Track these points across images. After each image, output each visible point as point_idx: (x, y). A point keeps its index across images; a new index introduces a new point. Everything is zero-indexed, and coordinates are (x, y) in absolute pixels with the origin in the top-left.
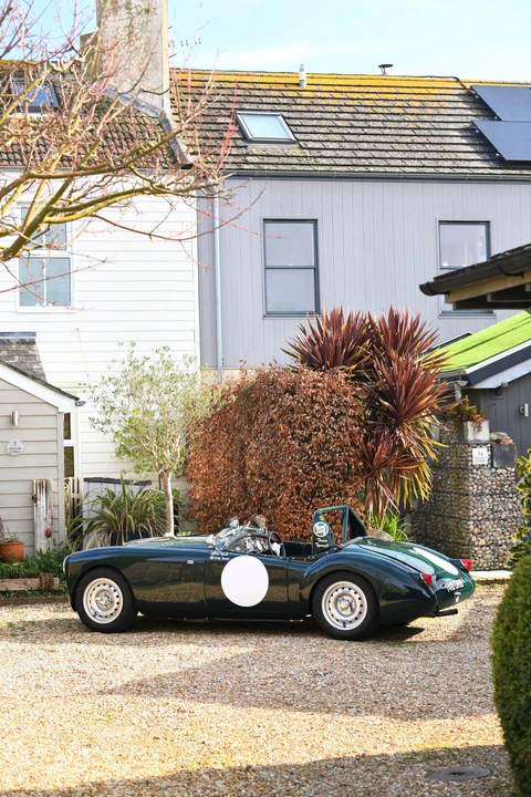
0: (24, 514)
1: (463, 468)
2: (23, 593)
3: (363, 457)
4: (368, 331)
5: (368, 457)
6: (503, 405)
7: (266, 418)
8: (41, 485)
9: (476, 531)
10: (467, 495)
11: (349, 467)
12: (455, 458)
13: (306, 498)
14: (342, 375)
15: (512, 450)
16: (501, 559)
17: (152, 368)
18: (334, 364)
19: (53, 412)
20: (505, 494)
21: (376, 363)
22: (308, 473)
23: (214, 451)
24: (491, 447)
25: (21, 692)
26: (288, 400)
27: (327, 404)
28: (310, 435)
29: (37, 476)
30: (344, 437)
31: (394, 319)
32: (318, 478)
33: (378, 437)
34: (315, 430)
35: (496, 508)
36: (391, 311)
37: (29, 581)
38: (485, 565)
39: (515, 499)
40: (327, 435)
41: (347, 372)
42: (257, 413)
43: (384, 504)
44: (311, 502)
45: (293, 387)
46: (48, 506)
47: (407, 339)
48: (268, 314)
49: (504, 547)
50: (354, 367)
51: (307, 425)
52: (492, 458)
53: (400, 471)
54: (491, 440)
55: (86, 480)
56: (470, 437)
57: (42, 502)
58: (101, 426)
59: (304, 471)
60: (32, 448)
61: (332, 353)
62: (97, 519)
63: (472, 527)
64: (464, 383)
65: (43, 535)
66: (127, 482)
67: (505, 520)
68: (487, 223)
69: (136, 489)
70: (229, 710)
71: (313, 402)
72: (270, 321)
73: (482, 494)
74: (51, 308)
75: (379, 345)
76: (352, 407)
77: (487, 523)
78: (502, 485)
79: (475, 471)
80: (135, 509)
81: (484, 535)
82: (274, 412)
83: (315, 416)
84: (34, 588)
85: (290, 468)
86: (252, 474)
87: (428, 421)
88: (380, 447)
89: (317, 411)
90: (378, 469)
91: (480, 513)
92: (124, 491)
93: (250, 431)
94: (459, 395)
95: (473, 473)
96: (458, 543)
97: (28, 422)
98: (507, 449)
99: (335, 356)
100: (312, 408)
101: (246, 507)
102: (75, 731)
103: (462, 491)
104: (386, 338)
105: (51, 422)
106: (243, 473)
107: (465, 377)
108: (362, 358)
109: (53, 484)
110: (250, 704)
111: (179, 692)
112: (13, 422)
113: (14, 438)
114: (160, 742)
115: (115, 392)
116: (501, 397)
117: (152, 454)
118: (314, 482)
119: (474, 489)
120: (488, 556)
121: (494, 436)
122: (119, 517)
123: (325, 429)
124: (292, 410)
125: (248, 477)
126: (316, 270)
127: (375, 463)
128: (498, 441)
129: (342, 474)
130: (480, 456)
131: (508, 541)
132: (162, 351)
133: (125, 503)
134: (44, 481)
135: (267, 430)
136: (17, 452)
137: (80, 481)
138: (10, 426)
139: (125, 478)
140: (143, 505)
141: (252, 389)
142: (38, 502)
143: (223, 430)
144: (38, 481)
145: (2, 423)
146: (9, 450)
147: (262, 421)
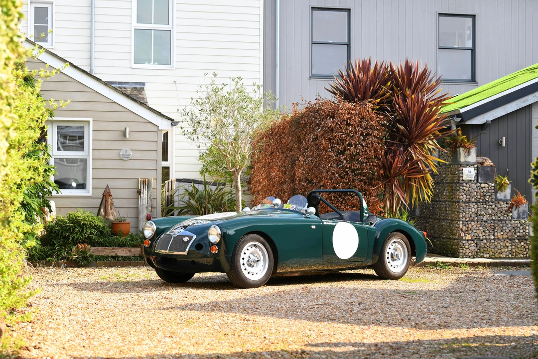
0: (131, 203)
1: (456, 182)
2: (129, 258)
3: (384, 167)
4: (389, 76)
5: (387, 167)
6: (487, 137)
7: (312, 137)
8: (144, 182)
9: (464, 228)
10: (459, 202)
11: (373, 174)
12: (450, 176)
13: (340, 196)
14: (370, 106)
15: (492, 170)
16: (482, 250)
17: (229, 93)
18: (364, 98)
19: (155, 129)
20: (486, 202)
21: (395, 98)
22: (342, 178)
23: (272, 168)
24: (477, 167)
25: (120, 307)
26: (329, 122)
27: (358, 127)
28: (345, 149)
29: (141, 176)
30: (370, 151)
31: (408, 68)
32: (350, 181)
33: (395, 152)
34: (348, 146)
35: (479, 213)
36: (407, 62)
37: (133, 250)
38: (470, 254)
39: (493, 206)
40: (357, 149)
41: (373, 104)
42: (305, 135)
43: (398, 204)
44: (344, 199)
45: (333, 113)
46: (149, 198)
47: (418, 82)
48: (313, 77)
49: (485, 241)
50: (378, 100)
51: (343, 141)
52: (477, 175)
53: (410, 179)
54: (478, 163)
55: (178, 180)
56: (462, 159)
57: (145, 195)
59: (340, 176)
60: (138, 155)
61: (362, 90)
62: (185, 208)
63: (461, 226)
64: (458, 120)
65: (145, 219)
66: (207, 183)
67: (486, 222)
68: (473, 16)
69: (214, 188)
70: (285, 321)
71: (348, 124)
72: (314, 82)
73: (469, 202)
74: (157, 66)
75: (397, 85)
76: (377, 129)
77: (473, 223)
78: (485, 196)
79: (465, 184)
80: (213, 200)
81: (470, 232)
82: (318, 131)
83: (349, 136)
84: (136, 255)
85: (329, 173)
86: (300, 180)
87: (431, 144)
88: (396, 161)
89: (350, 132)
90: (394, 177)
91: (467, 216)
92: (205, 188)
93: (299, 149)
94: (454, 128)
95: (463, 186)
96: (450, 239)
97: (137, 136)
98: (489, 169)
99: (365, 93)
100: (347, 129)
102: (160, 329)
103: (454, 199)
104: (403, 80)
105: (153, 137)
106: (293, 181)
107: (459, 115)
108: (384, 94)
109: (153, 182)
110: (301, 318)
111: (245, 310)
112: (125, 135)
113: (126, 148)
114: (230, 337)
115: (201, 110)
116: (485, 131)
117: (227, 156)
118: (347, 184)
119: (464, 198)
120: (473, 248)
121: (480, 160)
122: (201, 207)
123: (356, 145)
124: (332, 130)
125: (297, 182)
126: (348, 45)
127: (392, 171)
128: (482, 163)
129: (368, 179)
130: (469, 173)
131: (488, 237)
132: (237, 79)
133: (205, 196)
134: (147, 180)
135: (312, 146)
136: (127, 158)
137: (173, 182)
138: (123, 138)
139: (206, 180)
140: (219, 197)
141: (301, 118)
142: (142, 195)
143: (278, 152)
144: (142, 180)
145: (117, 135)
146: (121, 156)
147: (309, 140)
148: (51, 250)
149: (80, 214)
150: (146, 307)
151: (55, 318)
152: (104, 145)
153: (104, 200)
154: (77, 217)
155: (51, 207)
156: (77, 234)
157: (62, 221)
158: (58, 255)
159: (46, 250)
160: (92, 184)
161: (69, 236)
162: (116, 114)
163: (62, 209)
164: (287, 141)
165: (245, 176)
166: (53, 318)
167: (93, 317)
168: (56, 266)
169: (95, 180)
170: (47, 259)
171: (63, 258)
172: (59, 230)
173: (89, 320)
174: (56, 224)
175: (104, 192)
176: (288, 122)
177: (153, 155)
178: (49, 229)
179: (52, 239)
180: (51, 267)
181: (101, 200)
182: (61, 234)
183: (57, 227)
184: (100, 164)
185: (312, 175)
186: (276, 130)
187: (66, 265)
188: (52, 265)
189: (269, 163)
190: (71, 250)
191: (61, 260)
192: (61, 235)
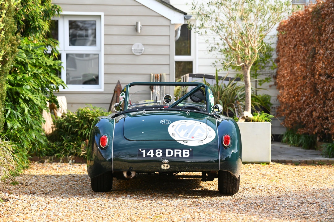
8: (156, 78)
19: (167, 23)
23: (295, 61)
29: (153, 71)
42: (325, 26)
55: (191, 75)
57: (157, 90)
58: (198, 29)
60: (150, 50)
66: (220, 78)
69: (227, 83)
80: (225, 96)
86: (320, 75)
92: (217, 83)
93: (319, 41)
97: (148, 30)
101: (315, 101)
105: (165, 31)
106: (313, 75)
109: (165, 77)
112: (136, 30)
113: (137, 42)
117: (236, 50)
125: (317, 77)
133: (217, 92)
134: (159, 75)
135: (331, 38)
136: (140, 53)
137: (187, 77)
138: (134, 33)
139: (219, 75)
140: (231, 93)
141: (322, 8)
142: (154, 91)
143: (301, 45)
144: (155, 75)
145: (130, 30)
146: (133, 51)
147: (328, 32)
148: (60, 146)
149: (89, 110)
150: (126, 202)
151: (25, 212)
152: (116, 40)
153: (115, 95)
154: (86, 113)
155: (58, 102)
156: (85, 130)
157: (71, 116)
158: (66, 151)
159: (54, 146)
160: (105, 79)
161: (77, 131)
162: (127, 8)
163: (74, 105)
164: (308, 33)
165: (270, 70)
166: (24, 212)
167: (66, 212)
168: (64, 162)
169: (107, 76)
170: (56, 155)
171: (71, 154)
172: (69, 125)
173: (60, 214)
174: (65, 120)
175: (116, 87)
176: (309, 13)
177: (165, 50)
178: (58, 124)
179: (61, 134)
180: (59, 163)
181: (112, 96)
182: (70, 129)
183: (66, 123)
184: (112, 59)
185: (331, 69)
186: (300, 21)
187: (74, 161)
188: (59, 161)
189: (292, 56)
190: (79, 146)
191: (69, 156)
192: (70, 132)
